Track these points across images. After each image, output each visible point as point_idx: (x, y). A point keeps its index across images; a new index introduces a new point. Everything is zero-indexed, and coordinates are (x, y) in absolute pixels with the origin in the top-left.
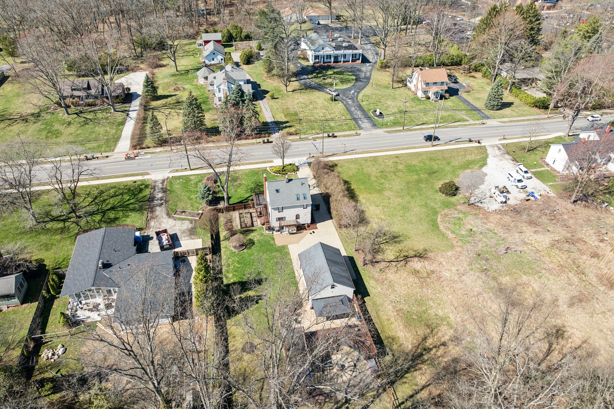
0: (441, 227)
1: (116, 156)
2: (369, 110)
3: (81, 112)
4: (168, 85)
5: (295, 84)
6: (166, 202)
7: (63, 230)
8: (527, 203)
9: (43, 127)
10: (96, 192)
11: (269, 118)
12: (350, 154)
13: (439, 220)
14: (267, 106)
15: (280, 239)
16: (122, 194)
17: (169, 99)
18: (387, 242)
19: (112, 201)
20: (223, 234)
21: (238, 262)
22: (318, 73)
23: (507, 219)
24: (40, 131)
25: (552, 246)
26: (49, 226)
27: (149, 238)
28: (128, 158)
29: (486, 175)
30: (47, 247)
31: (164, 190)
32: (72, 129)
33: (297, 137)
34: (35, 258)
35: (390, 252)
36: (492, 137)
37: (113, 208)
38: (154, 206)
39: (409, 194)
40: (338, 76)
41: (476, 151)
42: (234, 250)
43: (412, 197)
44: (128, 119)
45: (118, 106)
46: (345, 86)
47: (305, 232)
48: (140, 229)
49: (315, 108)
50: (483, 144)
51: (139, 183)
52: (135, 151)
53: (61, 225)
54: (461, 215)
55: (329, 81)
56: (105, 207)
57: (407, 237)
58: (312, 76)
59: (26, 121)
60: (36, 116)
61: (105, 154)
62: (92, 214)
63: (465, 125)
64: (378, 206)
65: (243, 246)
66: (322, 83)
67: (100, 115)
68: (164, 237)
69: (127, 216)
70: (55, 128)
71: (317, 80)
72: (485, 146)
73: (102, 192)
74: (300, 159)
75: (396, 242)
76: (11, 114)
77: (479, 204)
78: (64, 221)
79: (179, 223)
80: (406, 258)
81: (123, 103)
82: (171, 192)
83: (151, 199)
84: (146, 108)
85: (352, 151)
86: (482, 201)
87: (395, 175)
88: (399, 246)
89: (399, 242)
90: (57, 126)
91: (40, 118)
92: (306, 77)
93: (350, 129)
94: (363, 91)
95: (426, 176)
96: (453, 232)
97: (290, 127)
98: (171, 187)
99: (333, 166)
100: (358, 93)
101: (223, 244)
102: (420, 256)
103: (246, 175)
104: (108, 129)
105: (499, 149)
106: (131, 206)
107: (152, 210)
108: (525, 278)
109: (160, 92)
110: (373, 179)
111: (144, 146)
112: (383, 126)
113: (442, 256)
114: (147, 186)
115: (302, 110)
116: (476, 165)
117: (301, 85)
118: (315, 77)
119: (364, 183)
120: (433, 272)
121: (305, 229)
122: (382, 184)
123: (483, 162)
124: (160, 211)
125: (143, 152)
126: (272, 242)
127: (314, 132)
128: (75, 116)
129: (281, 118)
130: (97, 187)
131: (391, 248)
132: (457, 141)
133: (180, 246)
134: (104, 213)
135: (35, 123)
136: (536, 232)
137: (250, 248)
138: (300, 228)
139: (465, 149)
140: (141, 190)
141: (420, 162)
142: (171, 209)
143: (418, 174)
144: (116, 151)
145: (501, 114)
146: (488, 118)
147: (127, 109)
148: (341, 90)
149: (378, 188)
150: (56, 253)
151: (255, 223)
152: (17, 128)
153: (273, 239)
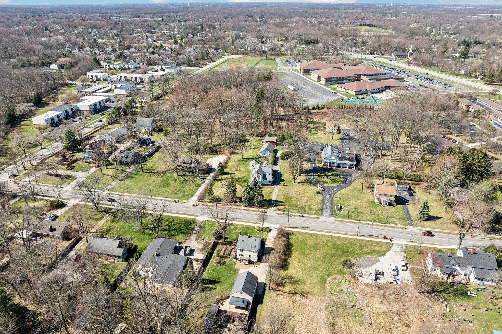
0: (327, 284)
1: (189, 203)
2: (336, 204)
3: (184, 175)
4: (233, 166)
5: (303, 178)
6: (199, 233)
7: (151, 234)
8: (390, 284)
9: (164, 180)
10: (171, 220)
11: (274, 198)
12: (305, 229)
13: (329, 279)
14: (277, 190)
15: (238, 265)
16: (182, 224)
17: (230, 175)
18: (290, 282)
19: (176, 226)
20: (215, 255)
21: (213, 271)
22: (322, 173)
23: (369, 290)
24: (162, 182)
25: (384, 312)
26: (146, 231)
27: (182, 248)
28: (194, 205)
29: (379, 261)
30: (141, 240)
31: (201, 227)
32: (176, 184)
33: (282, 212)
34: (135, 244)
35: (288, 288)
36: (404, 238)
37: (175, 230)
38: (192, 233)
39: (322, 260)
40: (333, 177)
41: (385, 245)
42: (214, 264)
43: (323, 263)
44: (204, 183)
45: (202, 175)
46: (333, 185)
47: (252, 265)
48: (180, 243)
49: (304, 196)
50: (393, 242)
51: (192, 220)
52: (199, 202)
53: (150, 232)
54: (343, 280)
55: (325, 179)
56: (172, 228)
57: (303, 283)
58: (317, 174)
59: (158, 175)
60: (164, 173)
61: (184, 201)
62: (165, 230)
63: (392, 227)
64: (299, 262)
65: (219, 263)
66: (319, 180)
67: (191, 179)
68: (188, 249)
69: (179, 235)
70: (169, 182)
71: (317, 178)
72: (393, 244)
73: (174, 220)
74: (275, 225)
75: (295, 284)
76: (154, 170)
77: (359, 278)
78: (153, 230)
79: (198, 244)
80: (295, 293)
81: (206, 174)
82: (203, 228)
83: (193, 229)
84: (215, 179)
85: (308, 228)
86: (363, 276)
87: (323, 248)
88: (295, 286)
89: (297, 284)
90: (170, 181)
91: (165, 175)
92: (312, 174)
93: (316, 214)
94: (341, 191)
95: (342, 252)
96: (331, 288)
97: (282, 205)
98: (204, 226)
99: (290, 234)
100: (338, 191)
101: (212, 260)
102: (303, 294)
103: (243, 228)
104: (192, 187)
105: (402, 247)
106: (183, 231)
107: (190, 235)
108: (351, 324)
109: (226, 170)
110: (308, 247)
111: (203, 201)
112: (336, 216)
113: (315, 298)
114: (194, 223)
115: (296, 196)
116: (377, 254)
117: (306, 179)
118: (318, 176)
119: (300, 248)
120: (304, 304)
121: (253, 264)
122: (310, 251)
123: (384, 253)
124: (193, 236)
125: (201, 203)
126: (234, 266)
127: (293, 211)
128: (180, 177)
129: (281, 199)
130: (173, 217)
131: (290, 286)
132: (377, 236)
133: (193, 255)
134: (170, 231)
135: (162, 177)
136: (381, 302)
137: (222, 265)
138: (251, 262)
139: (378, 243)
140: (191, 224)
141: (344, 243)
142: (199, 237)
143: (337, 251)
144: (190, 200)
145: (424, 224)
146: (412, 225)
147: (206, 177)
148: (328, 187)
149: (306, 252)
150: (143, 244)
151: (231, 254)
152: (154, 178)
153: (235, 264)
